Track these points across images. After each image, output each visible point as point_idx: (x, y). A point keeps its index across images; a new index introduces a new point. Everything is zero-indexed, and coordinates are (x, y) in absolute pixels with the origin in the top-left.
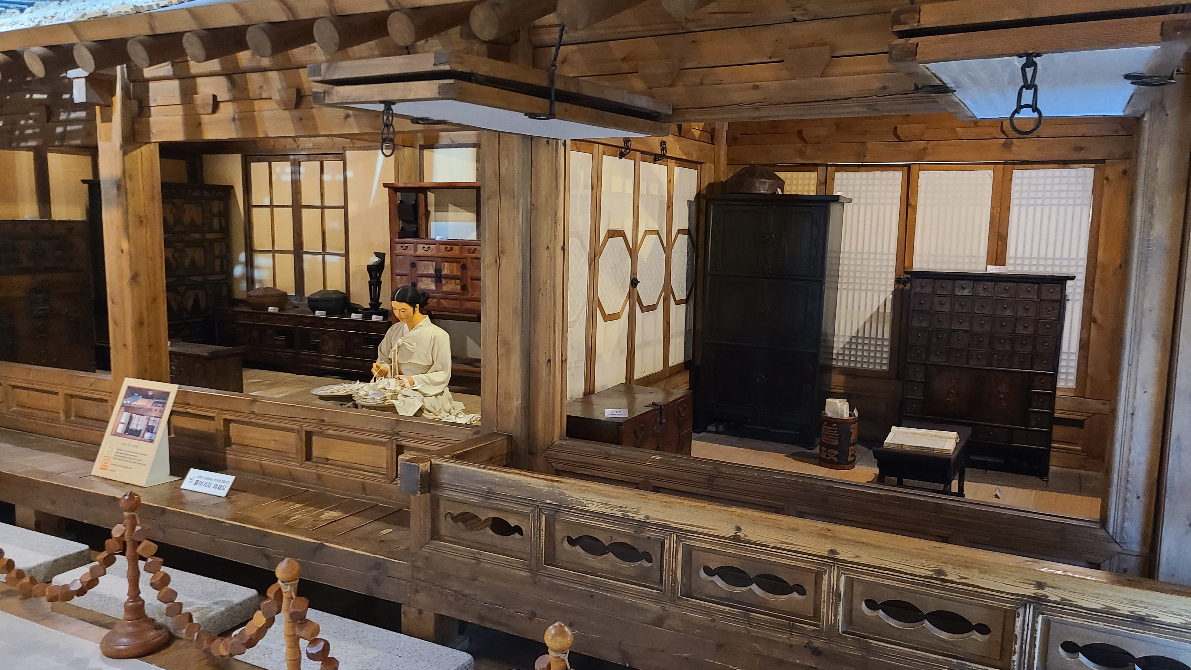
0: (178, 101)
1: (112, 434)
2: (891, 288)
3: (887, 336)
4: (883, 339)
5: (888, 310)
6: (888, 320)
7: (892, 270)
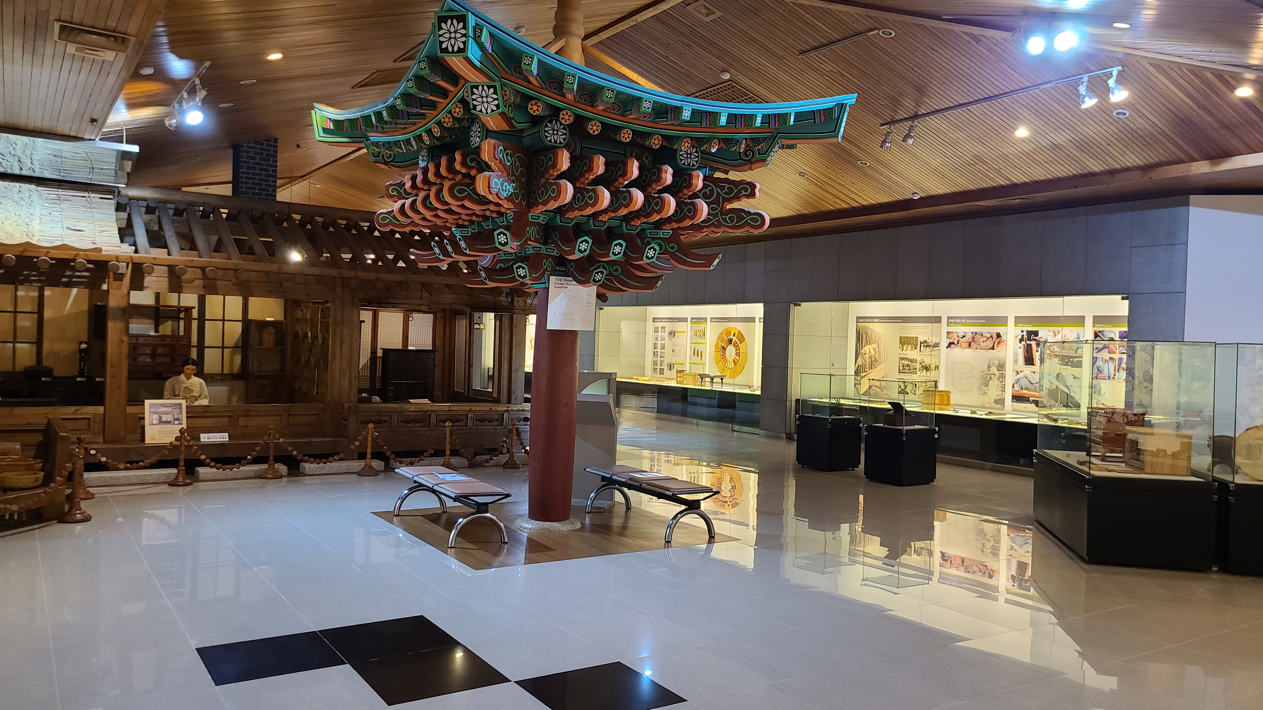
0: (167, 275)
1: (150, 425)
2: (369, 356)
3: (368, 375)
4: (367, 376)
5: (369, 364)
6: (369, 368)
7: (370, 348)
